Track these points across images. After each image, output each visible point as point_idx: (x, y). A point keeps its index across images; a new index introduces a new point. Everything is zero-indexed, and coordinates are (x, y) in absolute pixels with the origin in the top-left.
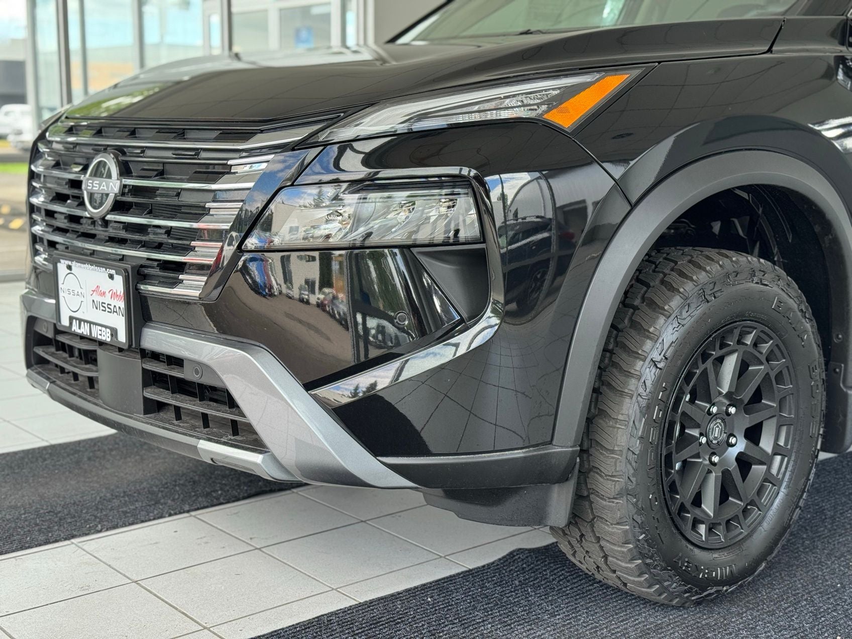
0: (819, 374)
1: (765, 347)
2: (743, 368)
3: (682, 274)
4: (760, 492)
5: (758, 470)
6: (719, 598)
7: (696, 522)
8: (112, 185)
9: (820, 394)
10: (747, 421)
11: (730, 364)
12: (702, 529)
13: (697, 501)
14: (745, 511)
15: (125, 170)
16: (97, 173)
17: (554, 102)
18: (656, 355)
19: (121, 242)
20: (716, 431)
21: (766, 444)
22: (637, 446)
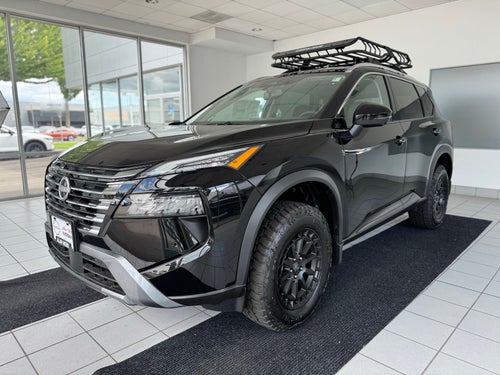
0: (330, 242)
1: (311, 236)
2: (304, 243)
3: (281, 215)
4: (311, 285)
5: (311, 277)
6: (298, 326)
7: (290, 300)
8: (67, 189)
9: (330, 248)
10: (306, 261)
11: (300, 242)
12: (292, 303)
13: (290, 292)
14: (307, 293)
15: (72, 184)
16: (63, 184)
17: (232, 158)
18: (272, 247)
19: (71, 211)
20: (296, 266)
21: (313, 268)
22: (267, 281)
